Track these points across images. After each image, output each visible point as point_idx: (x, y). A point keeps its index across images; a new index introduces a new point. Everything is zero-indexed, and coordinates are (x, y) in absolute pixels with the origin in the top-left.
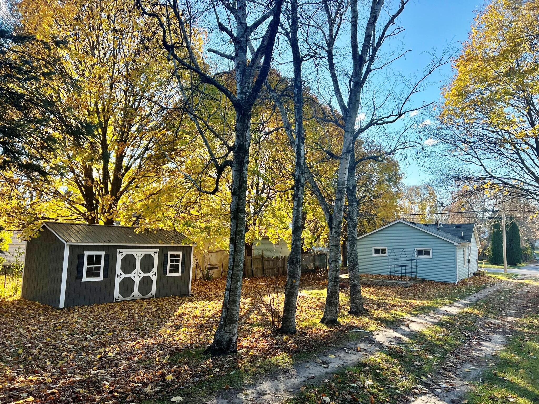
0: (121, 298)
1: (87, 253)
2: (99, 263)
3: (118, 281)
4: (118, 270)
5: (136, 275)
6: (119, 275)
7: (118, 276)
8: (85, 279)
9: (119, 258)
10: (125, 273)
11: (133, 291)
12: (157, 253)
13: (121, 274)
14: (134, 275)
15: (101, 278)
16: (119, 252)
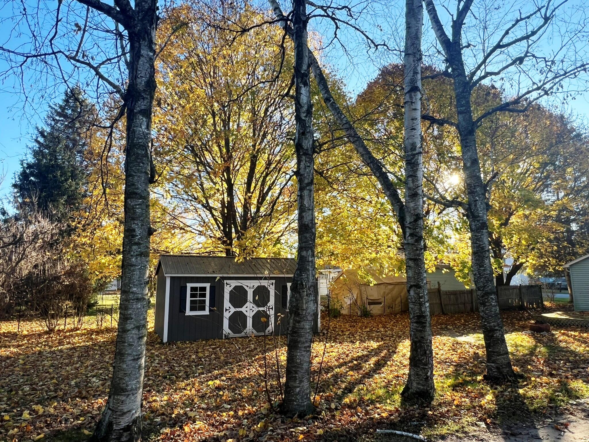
0: (232, 335)
1: (189, 286)
2: (204, 296)
3: (227, 315)
4: (227, 304)
5: (248, 309)
6: (228, 308)
7: (226, 310)
8: (188, 312)
9: (227, 290)
10: (235, 307)
11: (245, 326)
12: (272, 284)
13: (230, 308)
14: (246, 309)
15: (207, 312)
16: (227, 284)
